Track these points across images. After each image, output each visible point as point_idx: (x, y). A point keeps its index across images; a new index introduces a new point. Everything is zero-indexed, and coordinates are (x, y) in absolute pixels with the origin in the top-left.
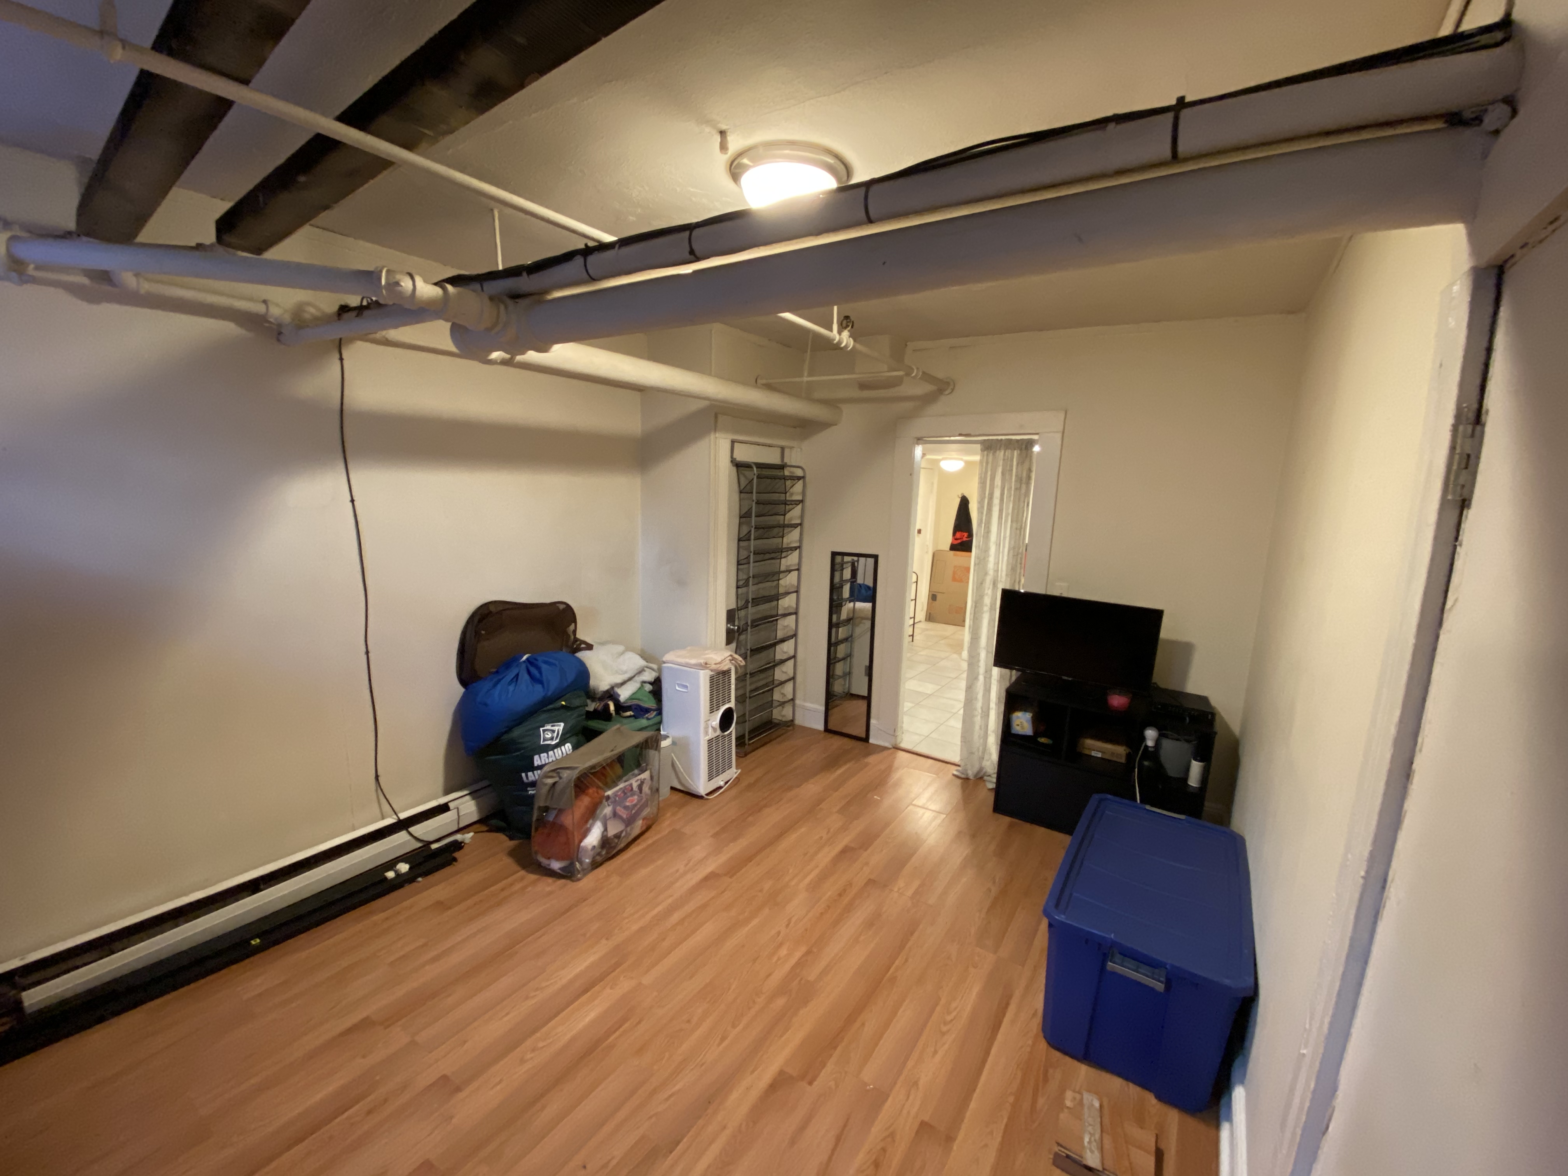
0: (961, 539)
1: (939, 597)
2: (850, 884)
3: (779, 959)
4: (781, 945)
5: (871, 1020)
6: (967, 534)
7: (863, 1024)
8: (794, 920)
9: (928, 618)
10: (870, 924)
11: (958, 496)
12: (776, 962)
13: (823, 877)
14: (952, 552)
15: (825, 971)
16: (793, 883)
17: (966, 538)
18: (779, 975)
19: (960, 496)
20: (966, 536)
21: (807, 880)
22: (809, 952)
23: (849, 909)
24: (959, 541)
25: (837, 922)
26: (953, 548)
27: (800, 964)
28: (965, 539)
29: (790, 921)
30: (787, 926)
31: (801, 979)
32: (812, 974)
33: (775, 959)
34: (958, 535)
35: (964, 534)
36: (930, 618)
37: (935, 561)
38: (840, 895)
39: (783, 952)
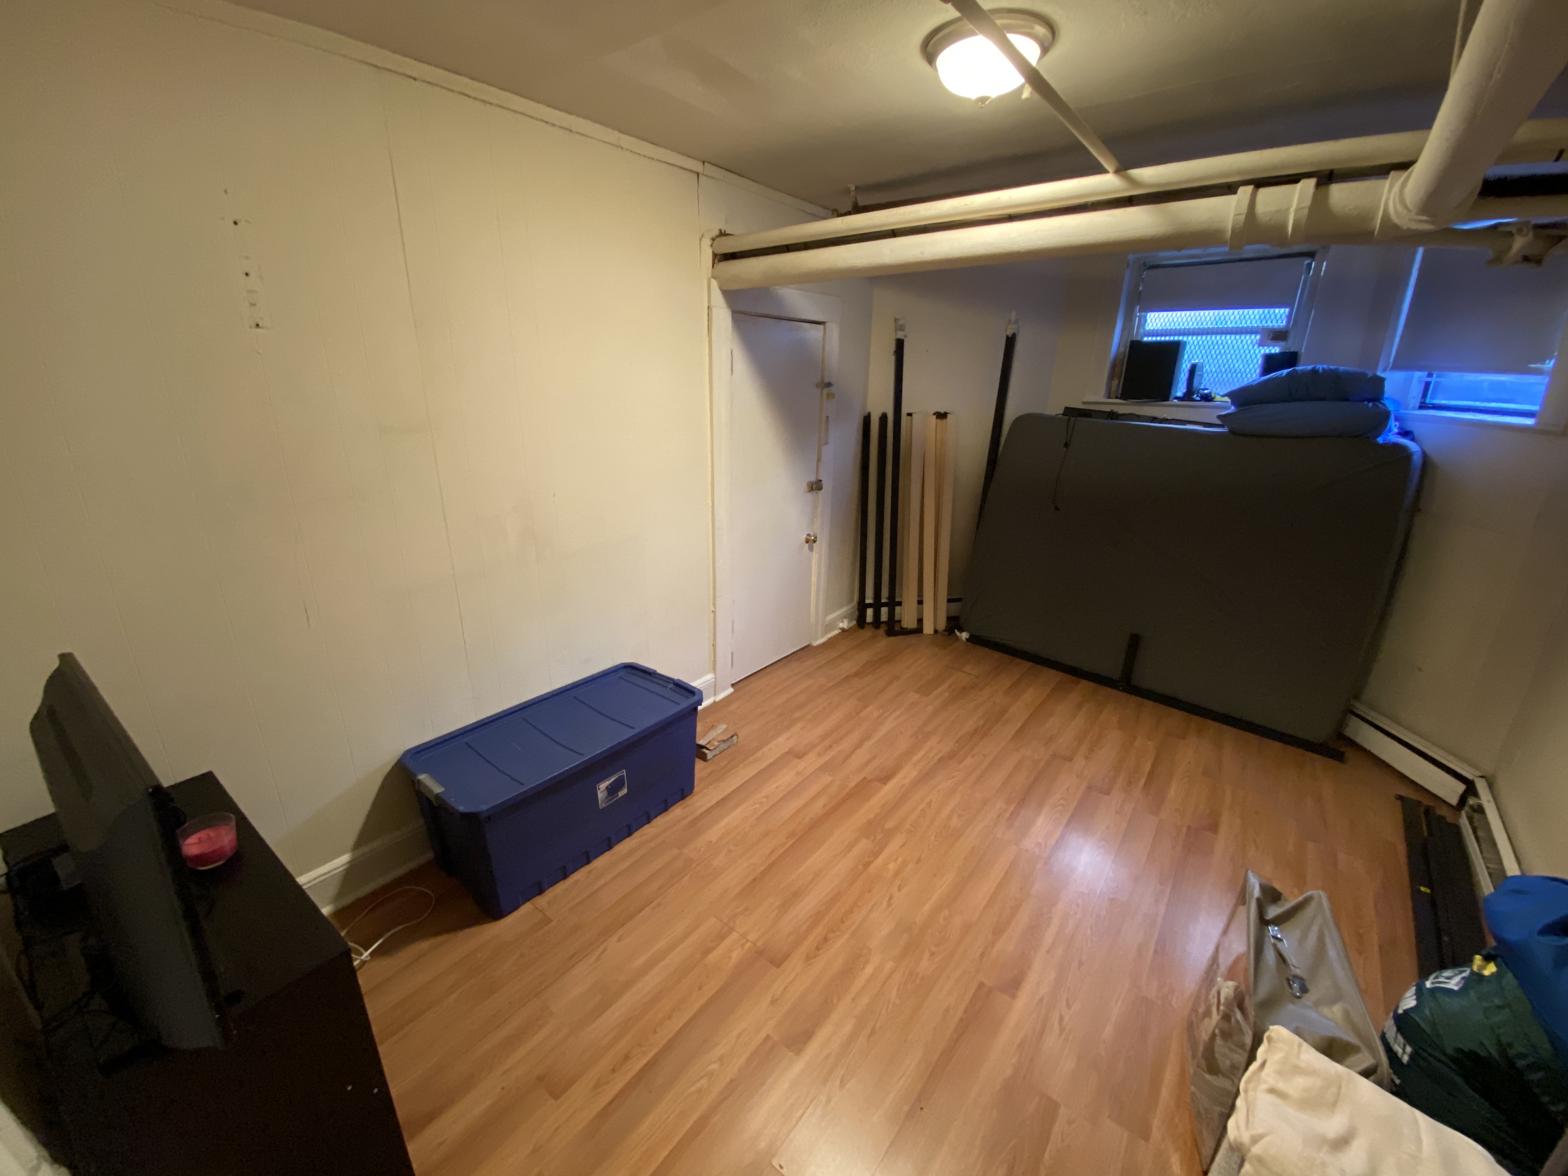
2: (809, 959)
3: (895, 860)
4: (897, 874)
5: (818, 807)
7: (825, 806)
8: (885, 904)
10: (797, 895)
12: (898, 857)
13: (848, 972)
15: (851, 846)
16: (890, 965)
18: (894, 845)
21: (869, 970)
22: (867, 865)
23: (817, 917)
25: (835, 898)
27: (876, 854)
29: (889, 904)
30: (891, 897)
31: (873, 840)
32: (864, 845)
33: (900, 859)
38: (826, 940)
39: (892, 866)
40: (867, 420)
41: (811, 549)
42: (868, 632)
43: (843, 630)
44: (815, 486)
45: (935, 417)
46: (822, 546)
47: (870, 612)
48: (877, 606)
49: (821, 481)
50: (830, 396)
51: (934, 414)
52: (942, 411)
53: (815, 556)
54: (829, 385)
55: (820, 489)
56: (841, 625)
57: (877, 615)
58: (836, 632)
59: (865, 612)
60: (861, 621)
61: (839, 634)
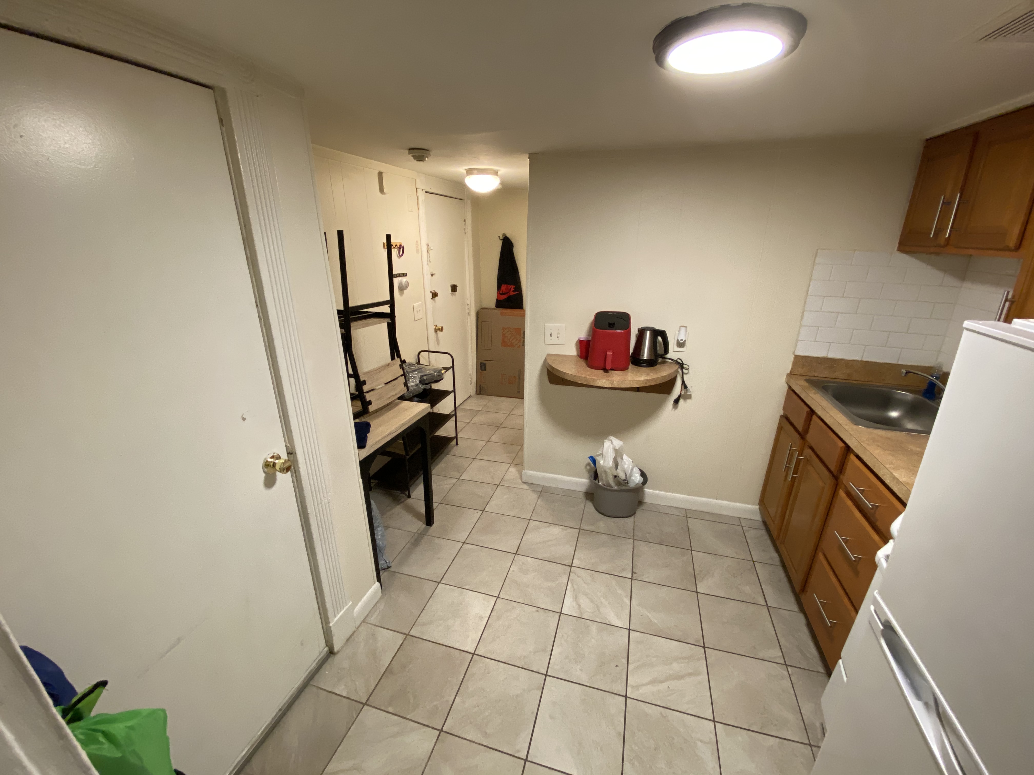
0: (507, 293)
1: (488, 365)
6: (514, 286)
9: (478, 392)
11: (499, 237)
14: (499, 311)
17: (513, 291)
19: (502, 238)
20: (513, 289)
24: (505, 297)
26: (500, 304)
28: (512, 293)
34: (504, 288)
35: (511, 286)
36: (481, 390)
37: (480, 324)
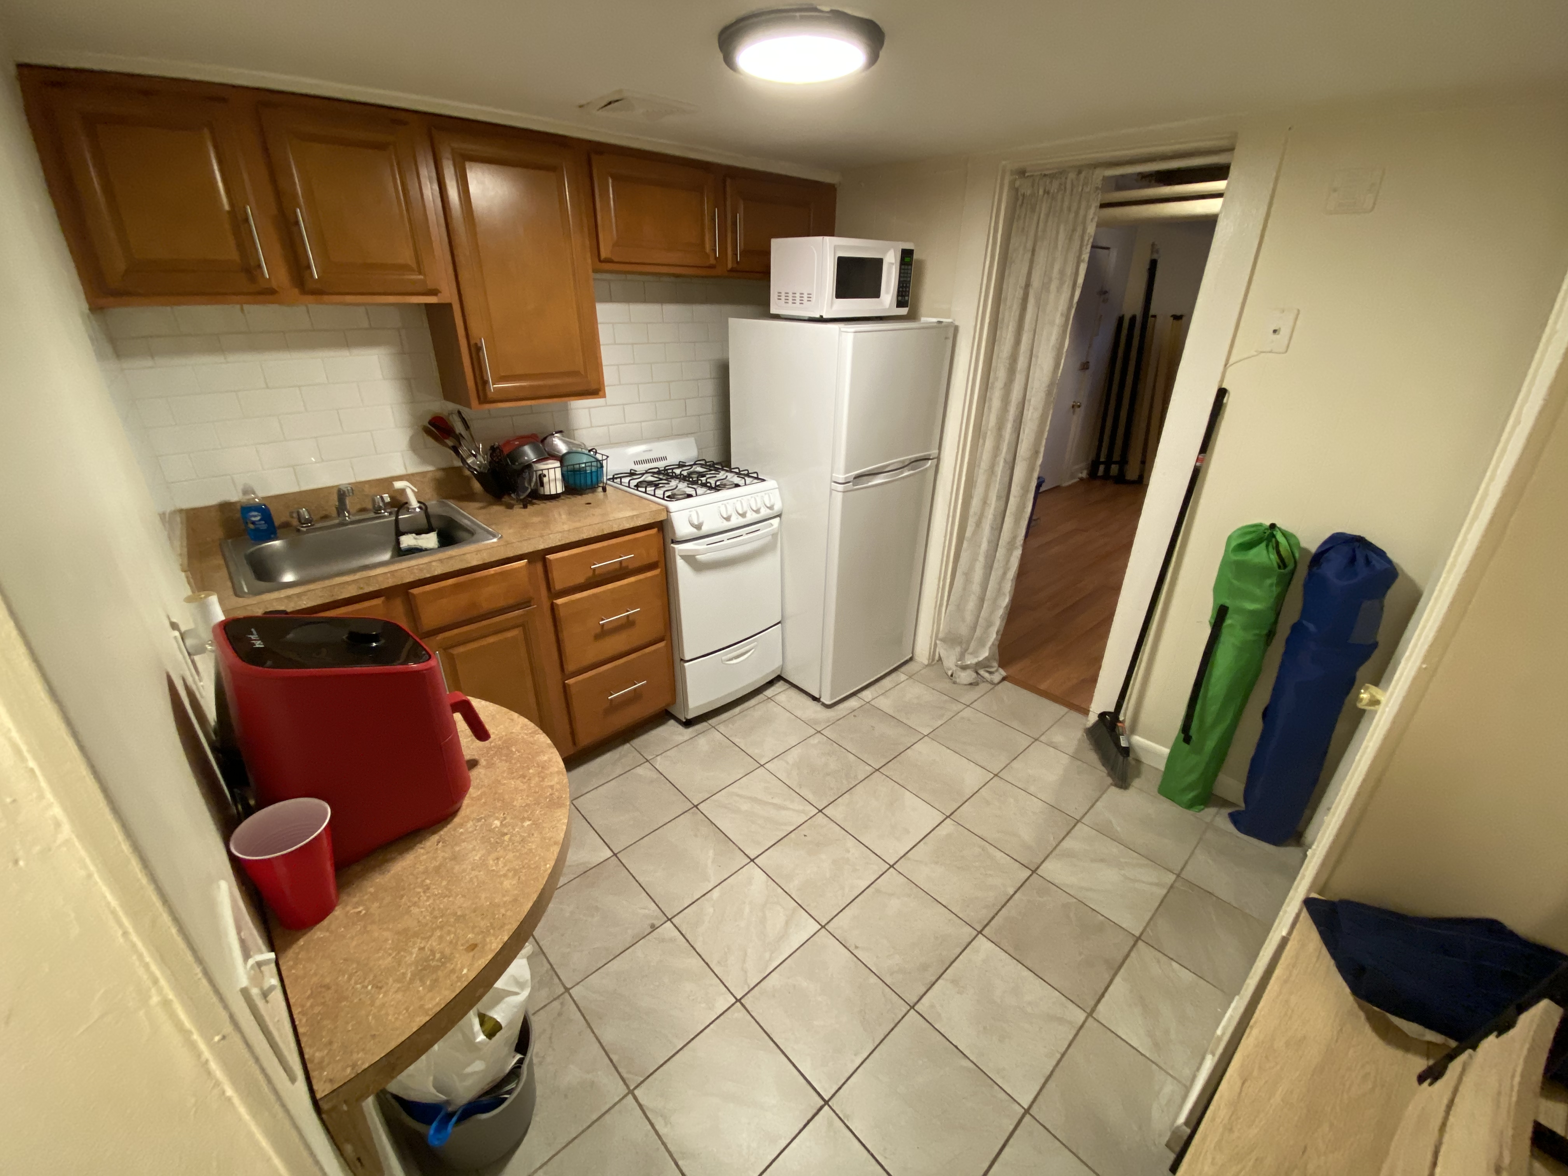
40: (1121, 320)
41: (1074, 412)
42: (1098, 483)
43: (1081, 479)
44: (1085, 366)
45: (1172, 318)
46: (1080, 412)
47: (1102, 468)
48: (1108, 463)
49: (1088, 362)
50: (1105, 301)
51: (1172, 316)
52: (1179, 314)
53: (1075, 418)
54: (1106, 292)
55: (1087, 368)
56: (1080, 475)
57: (1107, 470)
58: (1076, 480)
59: (1098, 468)
60: (1093, 474)
61: (1078, 482)
